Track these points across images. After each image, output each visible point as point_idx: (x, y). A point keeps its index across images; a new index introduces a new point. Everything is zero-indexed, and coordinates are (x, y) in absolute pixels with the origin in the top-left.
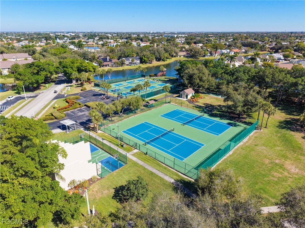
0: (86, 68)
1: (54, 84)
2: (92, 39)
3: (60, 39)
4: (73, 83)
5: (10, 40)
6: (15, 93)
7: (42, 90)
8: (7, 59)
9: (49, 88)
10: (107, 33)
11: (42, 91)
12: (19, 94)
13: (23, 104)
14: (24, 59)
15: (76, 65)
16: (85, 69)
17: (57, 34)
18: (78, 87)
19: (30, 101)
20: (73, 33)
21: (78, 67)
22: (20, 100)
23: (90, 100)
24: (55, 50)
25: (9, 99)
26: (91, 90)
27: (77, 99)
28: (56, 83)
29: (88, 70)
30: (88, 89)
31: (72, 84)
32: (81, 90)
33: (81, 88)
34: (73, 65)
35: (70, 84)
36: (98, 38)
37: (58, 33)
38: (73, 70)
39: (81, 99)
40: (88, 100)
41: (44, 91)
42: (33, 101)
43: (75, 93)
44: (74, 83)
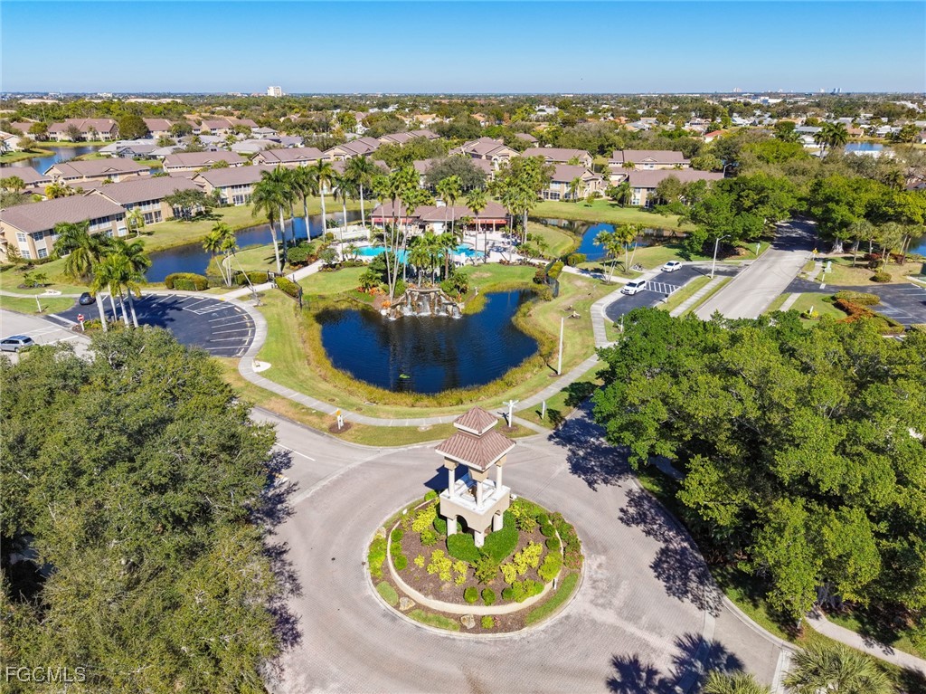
0: (900, 210)
1: (771, 246)
2: (846, 116)
3: (741, 114)
4: (835, 251)
5: (612, 115)
6: (677, 254)
7: (743, 259)
8: (633, 164)
9: (763, 258)
10: (897, 98)
11: (743, 262)
12: (688, 259)
13: (708, 287)
14: (673, 166)
15: (866, 197)
16: (896, 212)
17: (724, 99)
18: (857, 266)
19: (724, 284)
20: (771, 95)
21: (871, 205)
22: (696, 275)
23: (917, 316)
24: (763, 147)
25: (670, 268)
26: (909, 285)
27: (870, 303)
28: (776, 245)
29: (905, 218)
30: (895, 280)
31: (830, 255)
32: (873, 279)
33: (871, 273)
34: (855, 195)
35: (823, 255)
36: (872, 115)
37: (727, 97)
38: (853, 212)
39: (885, 308)
40: (911, 315)
41: (751, 262)
42: (730, 286)
43: (854, 285)
44: (836, 253)
